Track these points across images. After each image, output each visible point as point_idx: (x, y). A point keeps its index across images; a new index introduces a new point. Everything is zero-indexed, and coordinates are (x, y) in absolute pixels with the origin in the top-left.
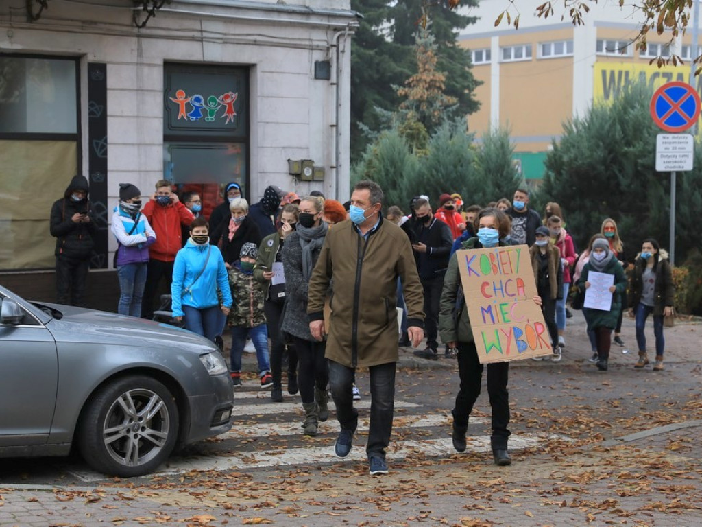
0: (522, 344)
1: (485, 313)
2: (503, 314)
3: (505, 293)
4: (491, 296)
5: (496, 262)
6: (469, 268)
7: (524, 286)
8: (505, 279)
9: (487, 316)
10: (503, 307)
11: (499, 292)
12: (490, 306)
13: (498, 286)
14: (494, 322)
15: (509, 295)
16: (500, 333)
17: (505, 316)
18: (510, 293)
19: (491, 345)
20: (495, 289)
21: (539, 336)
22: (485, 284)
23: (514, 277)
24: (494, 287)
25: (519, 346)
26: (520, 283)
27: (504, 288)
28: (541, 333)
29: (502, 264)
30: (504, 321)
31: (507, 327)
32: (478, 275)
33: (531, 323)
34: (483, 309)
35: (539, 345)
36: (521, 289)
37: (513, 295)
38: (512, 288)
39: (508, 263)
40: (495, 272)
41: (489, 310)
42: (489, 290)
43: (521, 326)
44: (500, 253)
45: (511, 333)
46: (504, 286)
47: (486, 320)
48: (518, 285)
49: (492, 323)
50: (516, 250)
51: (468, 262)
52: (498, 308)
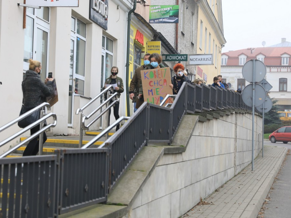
1: (150, 92)
2: (157, 92)
3: (158, 85)
4: (153, 86)
5: (156, 74)
6: (145, 77)
7: (166, 82)
8: (159, 80)
10: (157, 89)
11: (156, 85)
12: (152, 90)
13: (156, 82)
14: (153, 95)
15: (160, 85)
16: (155, 99)
20: (155, 83)
22: (151, 82)
23: (163, 79)
24: (154, 82)
26: (165, 81)
29: (159, 74)
30: (157, 95)
31: (157, 97)
32: (148, 79)
34: (149, 90)
36: (165, 83)
37: (162, 85)
38: (162, 83)
39: (161, 74)
40: (155, 77)
41: (151, 91)
42: (152, 84)
43: (163, 96)
44: (158, 70)
45: (159, 98)
46: (158, 82)
47: (150, 94)
48: (164, 81)
49: (152, 95)
50: (165, 69)
51: (145, 74)
52: (155, 90)
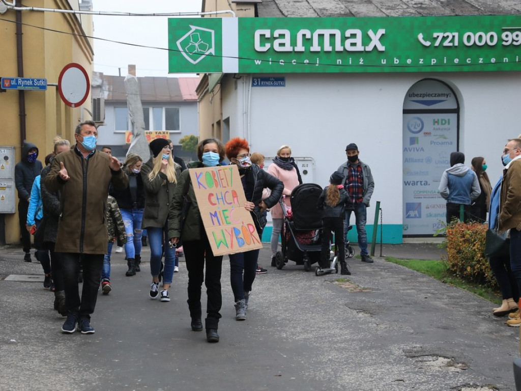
0: (240, 240)
1: (213, 217)
2: (225, 218)
3: (225, 202)
4: (216, 204)
5: (216, 178)
6: (199, 183)
7: (237, 196)
9: (215, 219)
10: (225, 212)
11: (221, 201)
12: (216, 212)
13: (220, 197)
14: (220, 224)
16: (225, 233)
17: (227, 219)
18: (229, 202)
19: (219, 242)
20: (218, 199)
21: (251, 234)
22: (211, 195)
23: (230, 189)
24: (217, 197)
25: (239, 242)
26: (235, 194)
27: (224, 198)
28: (253, 232)
29: (221, 179)
30: (227, 223)
31: (229, 228)
32: (205, 188)
33: (245, 224)
34: (211, 214)
35: (252, 241)
36: (235, 199)
37: (231, 203)
39: (225, 179)
40: (217, 186)
41: (215, 215)
42: (214, 200)
43: (239, 227)
45: (232, 232)
46: (223, 196)
47: (215, 222)
48: (233, 195)
49: (218, 225)
50: (229, 169)
51: (198, 179)
52: (222, 213)
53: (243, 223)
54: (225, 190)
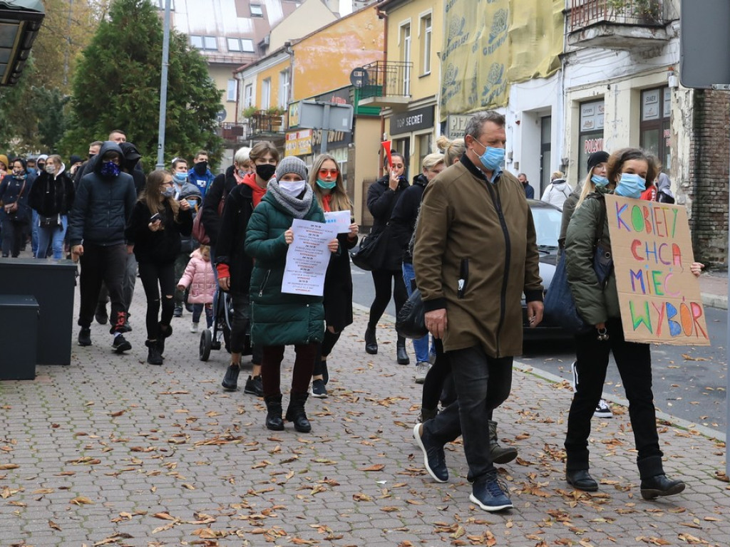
0: (675, 325)
1: (635, 278)
2: (655, 284)
3: (658, 259)
4: (642, 259)
5: (649, 219)
6: (619, 219)
7: (680, 255)
8: (659, 241)
9: (637, 282)
10: (656, 275)
11: (652, 256)
12: (640, 271)
13: (651, 248)
14: (644, 291)
15: (663, 262)
16: (651, 308)
17: (657, 286)
18: (666, 261)
19: (638, 320)
20: (647, 251)
21: (695, 319)
22: (636, 243)
23: (670, 241)
24: (647, 249)
25: (671, 328)
26: (676, 251)
27: (658, 252)
28: (698, 317)
29: (657, 223)
30: (657, 293)
31: (659, 301)
32: (629, 230)
33: (687, 303)
34: (632, 272)
35: (694, 331)
36: (677, 258)
37: (668, 263)
38: (667, 254)
39: (663, 223)
40: (648, 230)
41: (639, 275)
42: (640, 250)
43: (676, 303)
44: (655, 208)
45: (663, 309)
46: (657, 249)
47: (636, 288)
48: (673, 252)
49: (642, 292)
50: (673, 210)
51: (618, 212)
52: (650, 275)
53: (684, 299)
54: (663, 240)
